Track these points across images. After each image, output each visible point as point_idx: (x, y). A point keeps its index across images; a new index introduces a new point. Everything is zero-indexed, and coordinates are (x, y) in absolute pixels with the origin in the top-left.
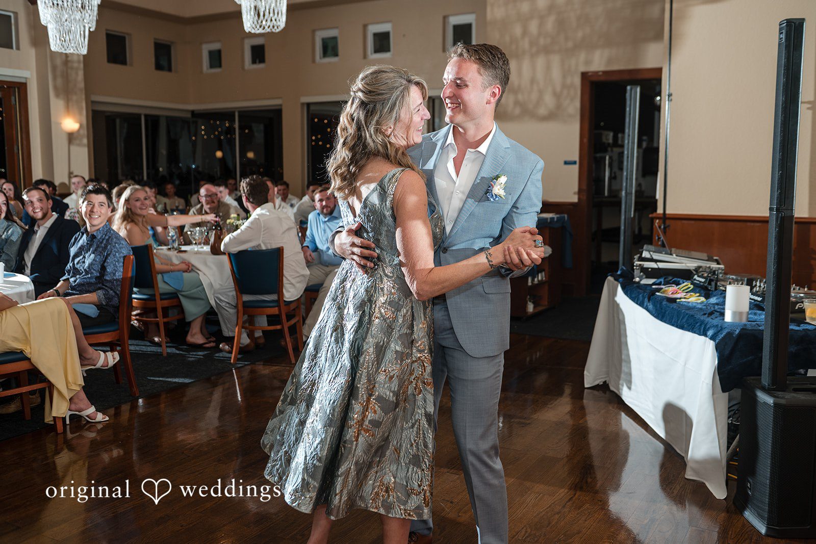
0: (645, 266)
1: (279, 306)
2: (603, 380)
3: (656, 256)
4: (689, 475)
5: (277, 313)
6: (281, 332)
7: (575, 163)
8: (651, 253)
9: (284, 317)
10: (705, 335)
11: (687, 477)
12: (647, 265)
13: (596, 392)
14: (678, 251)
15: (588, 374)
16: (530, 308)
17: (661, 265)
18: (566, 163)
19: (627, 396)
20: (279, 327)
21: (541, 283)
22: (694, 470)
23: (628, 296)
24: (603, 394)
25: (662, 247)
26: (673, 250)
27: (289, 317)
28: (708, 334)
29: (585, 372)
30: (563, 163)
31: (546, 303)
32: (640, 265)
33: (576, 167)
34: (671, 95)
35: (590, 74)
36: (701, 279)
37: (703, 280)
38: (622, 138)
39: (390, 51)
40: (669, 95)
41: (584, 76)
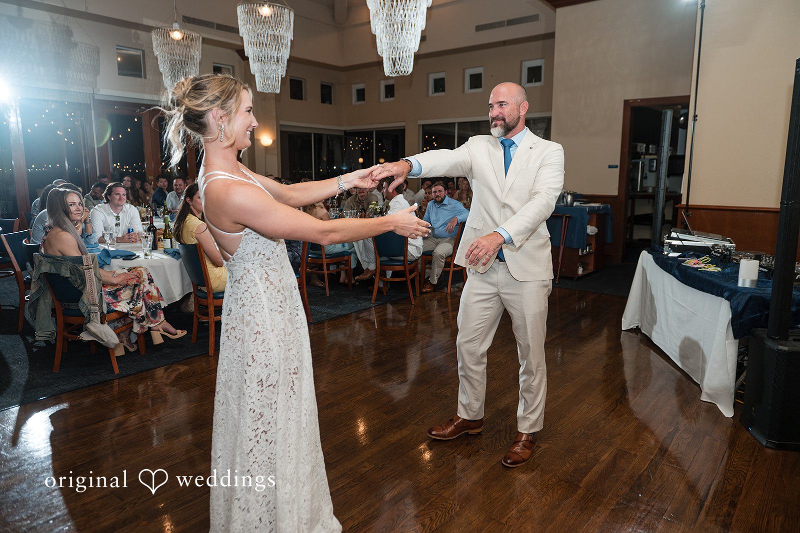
0: (672, 244)
1: (404, 265)
2: (637, 325)
3: (682, 236)
4: (704, 398)
5: (403, 269)
6: (405, 282)
7: (617, 167)
8: (678, 234)
9: (408, 272)
10: (722, 296)
11: (702, 399)
12: (674, 242)
13: (630, 334)
14: (699, 232)
15: (625, 320)
16: (580, 271)
17: (685, 243)
18: (610, 167)
19: (656, 339)
20: (404, 279)
21: (589, 254)
22: (708, 394)
23: (659, 265)
24: (636, 335)
25: (685, 230)
26: (695, 232)
27: (411, 272)
28: (725, 295)
29: (623, 319)
30: (607, 167)
31: (592, 268)
32: (669, 242)
33: (618, 170)
34: (697, 116)
35: (631, 101)
36: (717, 254)
37: (719, 255)
38: (652, 148)
39: (481, 87)
40: (695, 116)
41: (626, 102)
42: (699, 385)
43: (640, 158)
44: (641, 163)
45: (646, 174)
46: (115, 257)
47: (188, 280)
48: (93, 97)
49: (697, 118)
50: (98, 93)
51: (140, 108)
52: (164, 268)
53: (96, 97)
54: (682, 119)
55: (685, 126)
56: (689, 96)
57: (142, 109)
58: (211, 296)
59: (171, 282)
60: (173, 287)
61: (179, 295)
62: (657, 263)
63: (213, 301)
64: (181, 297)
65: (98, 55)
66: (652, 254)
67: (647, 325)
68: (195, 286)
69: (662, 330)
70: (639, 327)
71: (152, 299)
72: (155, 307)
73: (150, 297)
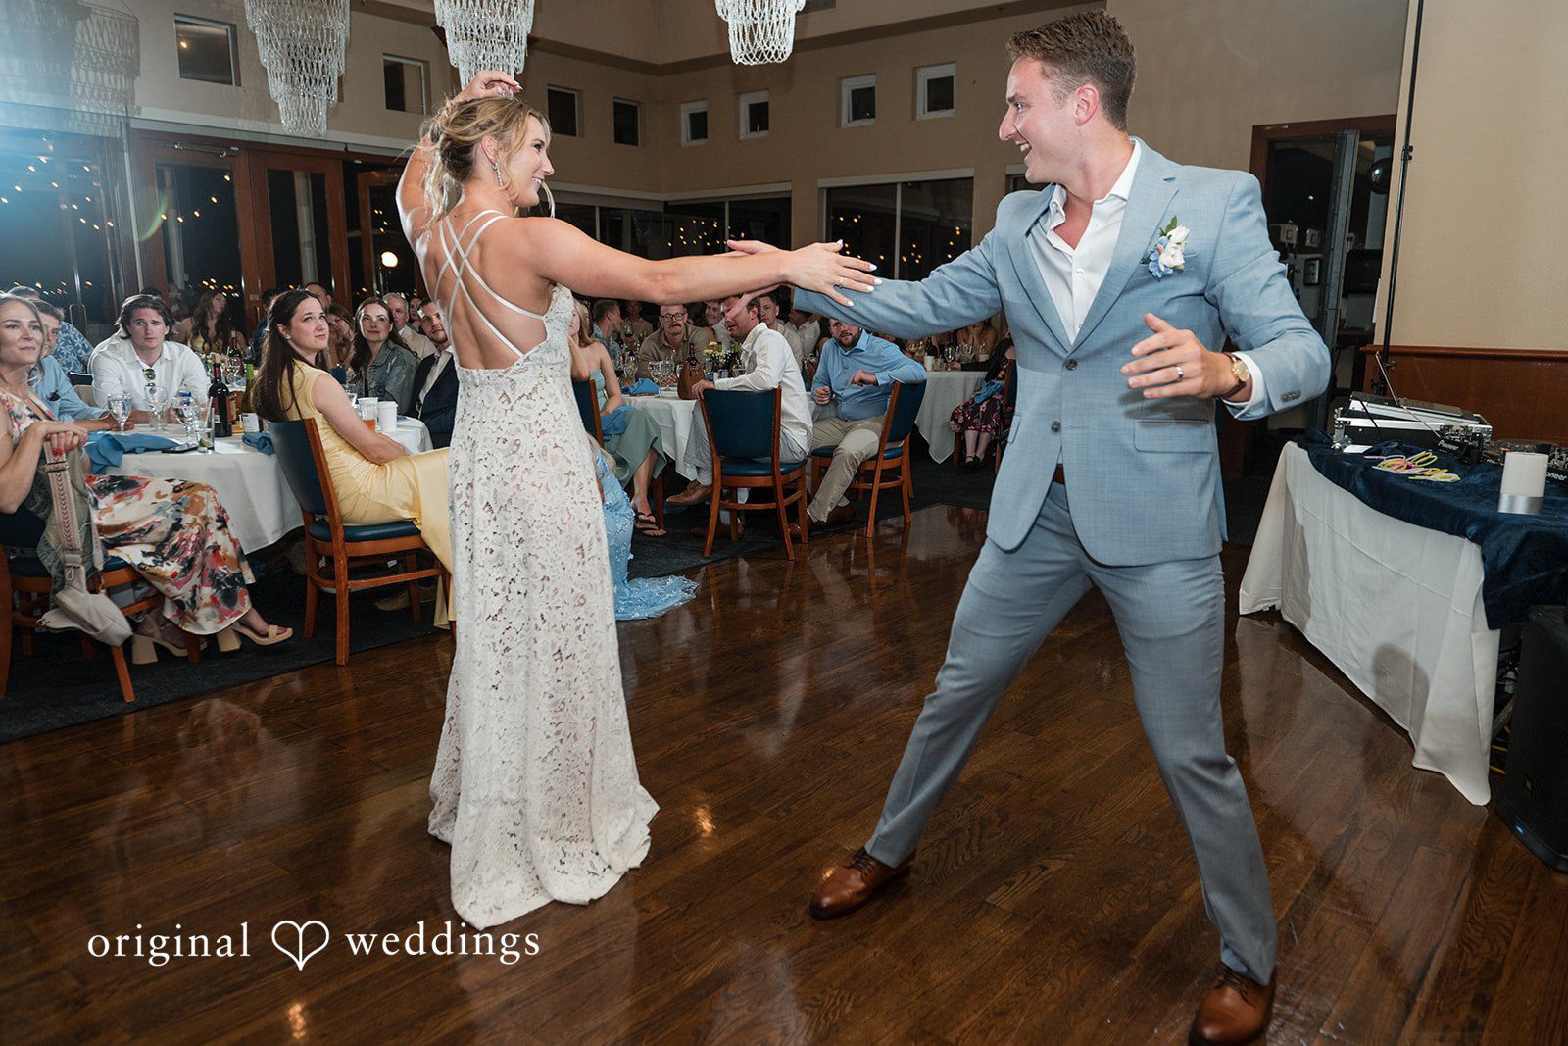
0: (1352, 424)
1: (772, 474)
2: (1270, 604)
3: (1373, 409)
4: (1420, 762)
5: (771, 485)
6: (775, 512)
8: (1365, 403)
9: (780, 491)
10: (1462, 534)
11: (1415, 765)
12: (1356, 422)
13: (1256, 623)
14: (1410, 401)
15: (1246, 593)
17: (1381, 424)
19: (1314, 635)
20: (773, 505)
22: (1429, 754)
23: (1321, 472)
24: (1269, 626)
25: (1382, 396)
26: (1402, 400)
27: (788, 492)
28: (1469, 531)
29: (1241, 591)
32: (1345, 422)
34: (1411, 149)
35: (1268, 128)
36: (1451, 447)
37: (1455, 448)
38: (1313, 235)
39: (952, 107)
40: (1408, 149)
41: (1258, 130)
42: (1407, 732)
46: (133, 451)
47: (292, 504)
48: (128, 125)
49: (1411, 154)
50: (136, 116)
51: (228, 148)
52: (240, 474)
53: (134, 125)
54: (1377, 171)
55: (1383, 186)
57: (234, 151)
58: (341, 534)
59: (255, 503)
60: (259, 514)
61: (275, 533)
62: (1318, 468)
63: (344, 546)
64: (278, 536)
65: (137, 34)
67: (1295, 603)
68: (308, 514)
69: (1326, 614)
70: (1277, 608)
71: (224, 564)
72: (231, 580)
73: (221, 560)
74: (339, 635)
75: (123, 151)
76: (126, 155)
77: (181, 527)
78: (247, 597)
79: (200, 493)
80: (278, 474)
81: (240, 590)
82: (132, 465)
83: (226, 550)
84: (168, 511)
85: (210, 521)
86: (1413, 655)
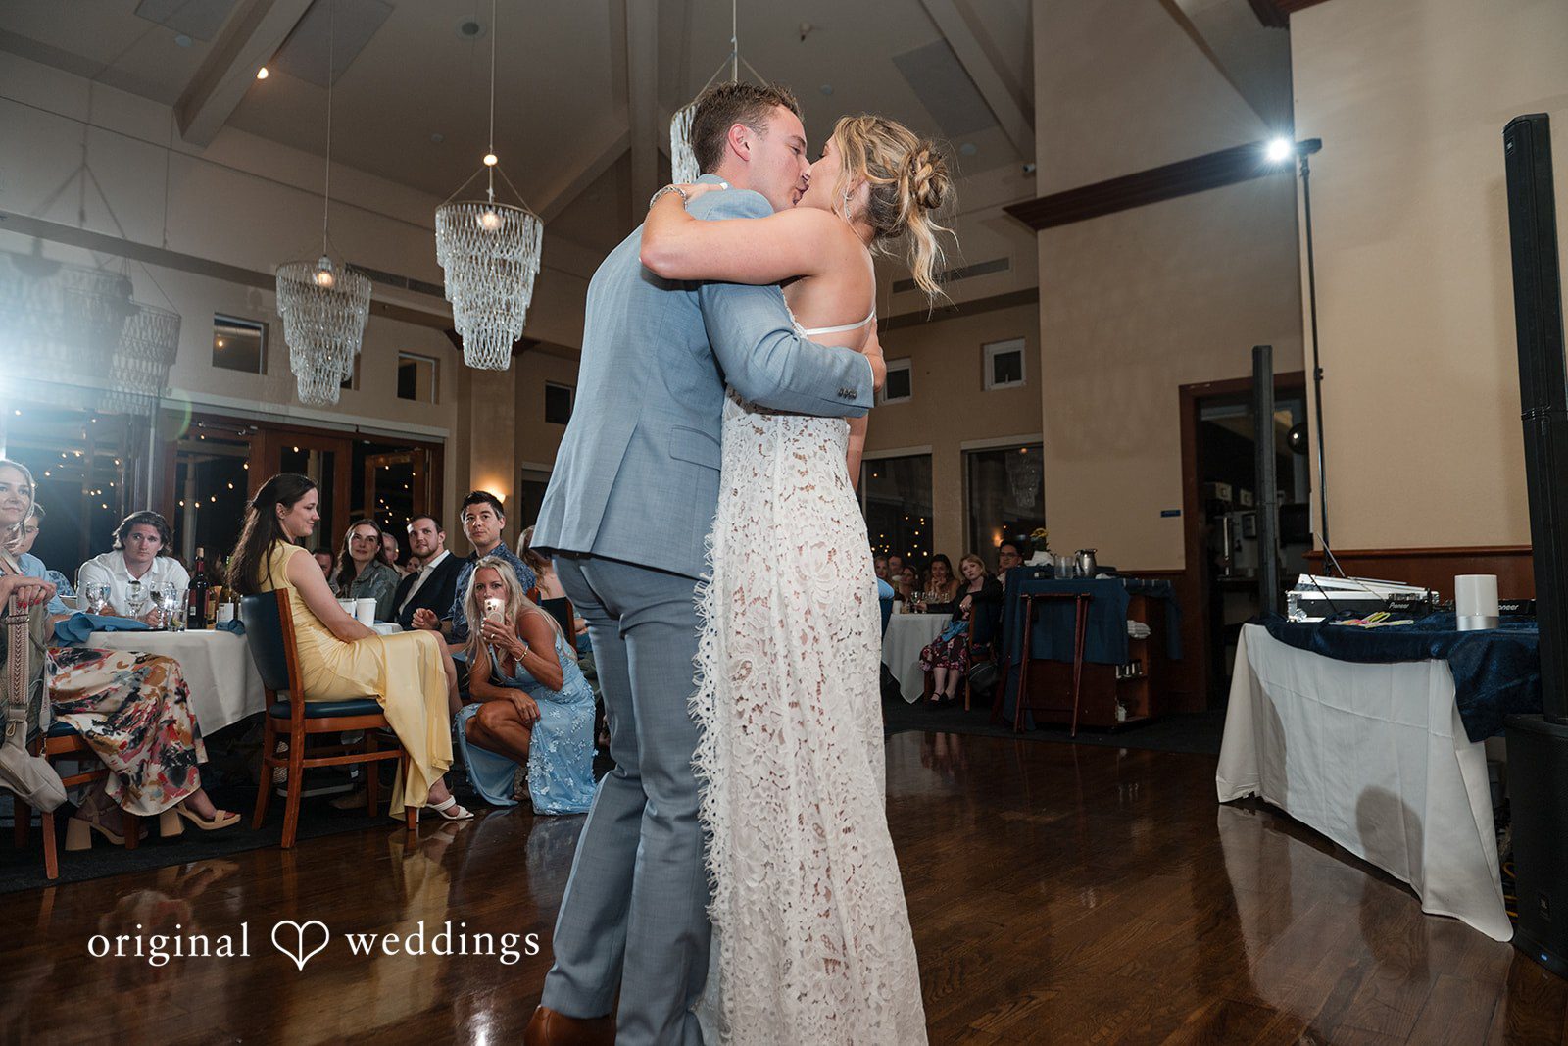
0: (1304, 598)
2: (1249, 791)
3: (1321, 581)
4: (1431, 906)
7: (1177, 513)
8: (1313, 579)
10: (1430, 656)
11: (1425, 911)
12: (1307, 595)
13: (1240, 813)
15: (1223, 781)
16: (1122, 714)
18: (1164, 514)
19: (1297, 810)
21: (1135, 679)
22: (1438, 897)
23: (1281, 641)
24: (1250, 815)
29: (1218, 778)
30: (1160, 515)
31: (1146, 712)
32: (1296, 595)
33: (1180, 519)
34: (1321, 370)
35: (1192, 387)
36: (1401, 606)
37: (1406, 606)
38: (1245, 496)
39: (909, 394)
40: (1318, 371)
41: (1183, 389)
42: (1409, 885)
43: (1222, 513)
44: (1225, 520)
45: (1238, 541)
46: (103, 630)
47: (257, 685)
48: (158, 405)
49: (1322, 375)
50: (167, 397)
51: (248, 428)
52: (207, 653)
53: (163, 404)
54: (1296, 436)
56: (1303, 373)
57: (253, 430)
58: (301, 710)
59: (218, 681)
60: (221, 694)
61: (234, 714)
62: (1276, 637)
63: (303, 722)
64: (237, 718)
65: (178, 330)
66: (1263, 624)
67: (1275, 782)
68: (271, 694)
69: (1306, 782)
70: (1257, 794)
71: (177, 739)
72: (182, 757)
73: (173, 734)
74: (287, 816)
75: (150, 427)
76: (152, 431)
77: (138, 698)
78: (196, 777)
79: (162, 664)
80: (246, 655)
81: (190, 767)
82: (97, 640)
83: (181, 725)
84: (126, 680)
85: (169, 693)
86: (1399, 794)
